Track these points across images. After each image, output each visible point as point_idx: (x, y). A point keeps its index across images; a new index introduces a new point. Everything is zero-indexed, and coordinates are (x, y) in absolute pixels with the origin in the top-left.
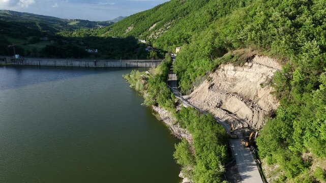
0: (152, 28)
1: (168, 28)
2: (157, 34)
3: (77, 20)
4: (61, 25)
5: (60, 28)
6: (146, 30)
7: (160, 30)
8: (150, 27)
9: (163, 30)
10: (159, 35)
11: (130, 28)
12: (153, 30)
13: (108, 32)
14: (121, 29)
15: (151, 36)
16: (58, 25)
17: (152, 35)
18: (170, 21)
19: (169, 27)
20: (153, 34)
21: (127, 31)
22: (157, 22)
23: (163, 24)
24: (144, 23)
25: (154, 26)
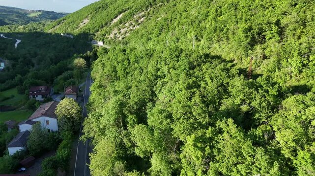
0: (115, 21)
1: (140, 21)
2: (122, 31)
3: (39, 11)
4: (17, 17)
5: (13, 21)
6: (106, 24)
7: (127, 25)
8: (112, 20)
9: (131, 24)
10: (126, 33)
11: (86, 21)
12: (116, 25)
13: (58, 27)
14: (73, 22)
15: (112, 35)
16: (13, 17)
17: (113, 32)
18: (144, 9)
19: (142, 19)
20: (116, 31)
21: (82, 25)
22: (123, 11)
23: (132, 14)
24: (105, 13)
25: (118, 18)
